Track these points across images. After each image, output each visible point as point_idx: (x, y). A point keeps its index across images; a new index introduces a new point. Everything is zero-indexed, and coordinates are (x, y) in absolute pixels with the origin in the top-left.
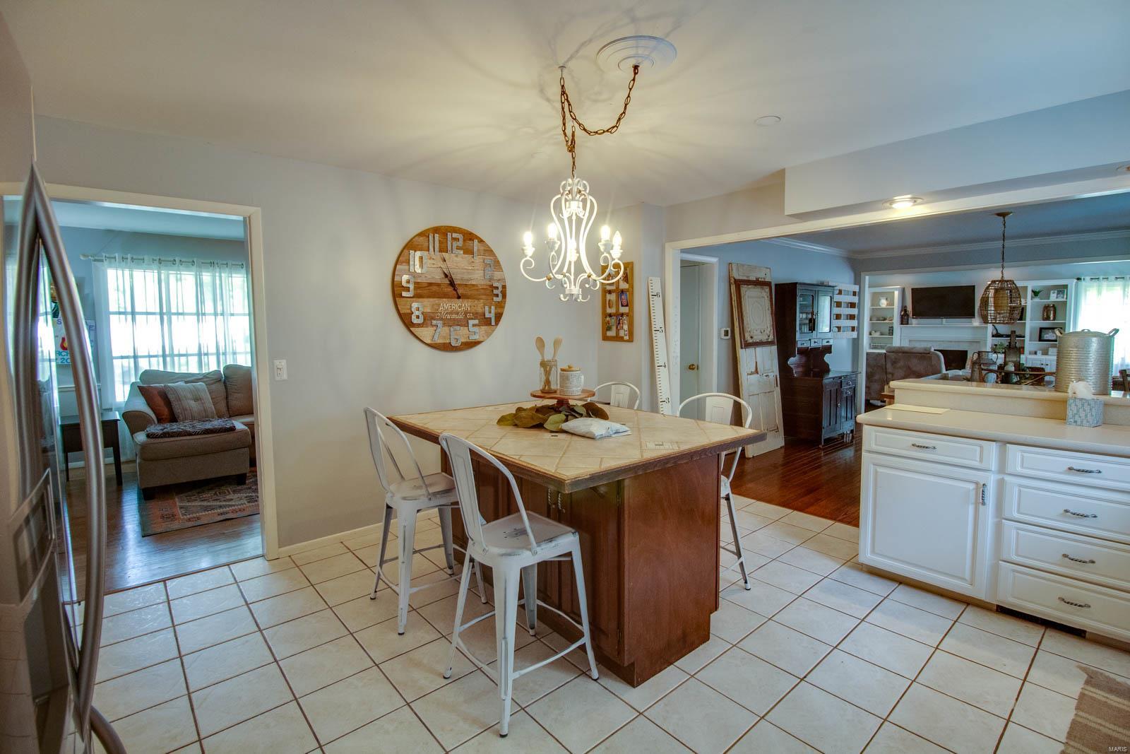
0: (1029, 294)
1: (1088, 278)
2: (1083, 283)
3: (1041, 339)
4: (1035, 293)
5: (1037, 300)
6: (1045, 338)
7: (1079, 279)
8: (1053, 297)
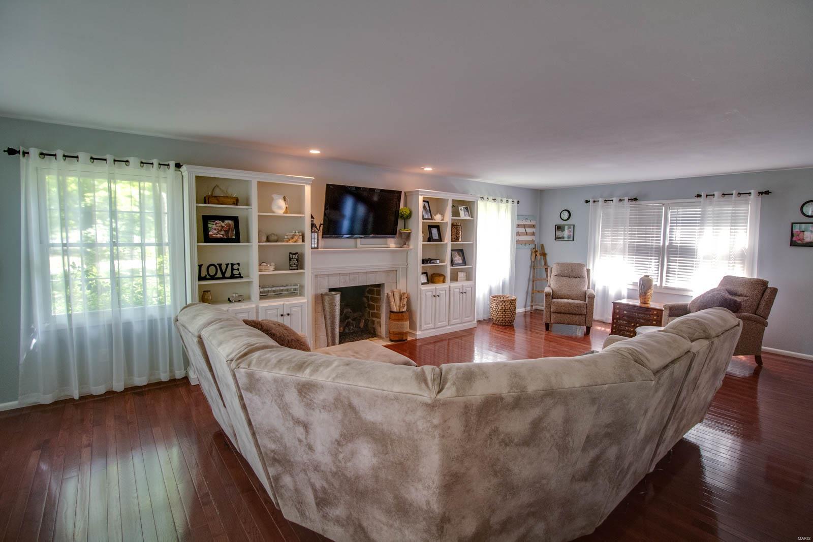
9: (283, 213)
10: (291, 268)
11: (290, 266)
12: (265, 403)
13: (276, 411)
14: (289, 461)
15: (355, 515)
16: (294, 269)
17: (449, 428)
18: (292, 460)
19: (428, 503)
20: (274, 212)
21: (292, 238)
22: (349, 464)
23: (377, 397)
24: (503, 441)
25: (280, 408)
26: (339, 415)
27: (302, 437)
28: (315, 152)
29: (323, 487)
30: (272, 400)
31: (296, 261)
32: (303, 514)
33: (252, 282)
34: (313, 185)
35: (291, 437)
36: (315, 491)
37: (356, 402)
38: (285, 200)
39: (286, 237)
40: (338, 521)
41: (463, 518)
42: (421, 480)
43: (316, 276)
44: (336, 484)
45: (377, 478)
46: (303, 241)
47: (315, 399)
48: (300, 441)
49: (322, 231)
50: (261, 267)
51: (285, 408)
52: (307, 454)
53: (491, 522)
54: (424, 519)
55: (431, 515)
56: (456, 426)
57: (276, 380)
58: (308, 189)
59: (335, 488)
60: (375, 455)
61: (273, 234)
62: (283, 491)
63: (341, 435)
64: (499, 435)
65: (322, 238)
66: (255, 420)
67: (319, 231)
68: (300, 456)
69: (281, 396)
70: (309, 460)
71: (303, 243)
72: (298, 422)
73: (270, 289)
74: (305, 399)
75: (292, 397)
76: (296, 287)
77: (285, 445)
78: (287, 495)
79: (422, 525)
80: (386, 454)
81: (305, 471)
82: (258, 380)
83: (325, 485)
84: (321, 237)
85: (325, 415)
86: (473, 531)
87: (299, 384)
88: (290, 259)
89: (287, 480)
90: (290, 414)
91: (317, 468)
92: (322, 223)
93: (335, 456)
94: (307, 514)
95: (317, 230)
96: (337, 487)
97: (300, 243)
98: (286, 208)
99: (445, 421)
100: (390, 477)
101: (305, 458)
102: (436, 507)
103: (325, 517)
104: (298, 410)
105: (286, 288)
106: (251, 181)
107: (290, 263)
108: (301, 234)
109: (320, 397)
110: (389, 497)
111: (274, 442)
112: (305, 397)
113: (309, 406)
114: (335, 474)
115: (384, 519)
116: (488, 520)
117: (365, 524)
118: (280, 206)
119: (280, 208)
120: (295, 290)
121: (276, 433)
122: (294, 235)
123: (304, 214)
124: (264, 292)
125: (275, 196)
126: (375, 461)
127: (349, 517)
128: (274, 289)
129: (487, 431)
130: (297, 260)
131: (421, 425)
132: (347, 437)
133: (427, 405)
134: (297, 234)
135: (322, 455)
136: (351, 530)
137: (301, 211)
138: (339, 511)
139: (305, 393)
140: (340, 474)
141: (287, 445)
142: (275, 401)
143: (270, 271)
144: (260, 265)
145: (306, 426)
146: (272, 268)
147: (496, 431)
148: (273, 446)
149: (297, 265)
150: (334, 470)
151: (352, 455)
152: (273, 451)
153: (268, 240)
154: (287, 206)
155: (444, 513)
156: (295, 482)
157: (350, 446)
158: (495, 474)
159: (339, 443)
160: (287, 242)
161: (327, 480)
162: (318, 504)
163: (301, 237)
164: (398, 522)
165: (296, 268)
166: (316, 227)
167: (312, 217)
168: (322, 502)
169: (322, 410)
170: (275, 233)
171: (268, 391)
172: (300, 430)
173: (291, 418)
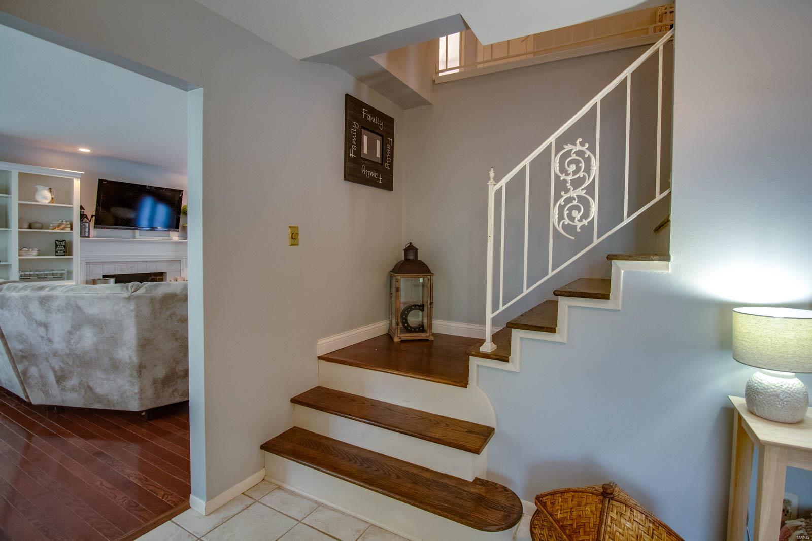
9: (49, 203)
10: (57, 254)
11: (57, 252)
12: (14, 315)
13: (23, 319)
14: (34, 355)
15: (84, 380)
16: (61, 255)
17: (141, 311)
18: (37, 354)
19: (130, 358)
20: (37, 202)
21: (59, 226)
22: (78, 346)
23: (95, 298)
24: (180, 320)
25: (25, 317)
26: (70, 314)
27: (44, 334)
28: (85, 150)
29: (61, 368)
30: (19, 312)
31: (64, 248)
32: (46, 393)
33: (10, 265)
34: (83, 179)
35: (34, 336)
36: (55, 372)
37: (81, 303)
38: (51, 191)
39: (51, 225)
40: (73, 390)
41: (155, 366)
42: (125, 345)
43: (88, 263)
44: (70, 362)
45: (97, 350)
46: (71, 229)
47: (52, 306)
48: (42, 337)
49: (94, 221)
50: (21, 252)
51: (29, 316)
52: (48, 346)
53: (176, 371)
54: (129, 368)
55: (133, 364)
56: (146, 310)
57: (22, 297)
58: (77, 183)
59: (69, 365)
60: (95, 335)
61: (37, 222)
62: (30, 380)
63: (72, 327)
64: (176, 316)
65: (95, 228)
66: (5, 330)
67: (90, 221)
68: (43, 348)
69: (26, 307)
70: (49, 350)
71: (71, 231)
72: (40, 324)
73: (32, 273)
74: (45, 307)
75: (35, 308)
76: (63, 272)
77: (31, 343)
78: (33, 382)
79: (127, 373)
80: (103, 333)
81: (47, 359)
82: (8, 299)
83: (62, 365)
84: (93, 227)
85: (59, 316)
86: (164, 374)
87: (40, 298)
88: (57, 246)
89: (33, 371)
90: (34, 319)
91: (55, 354)
92: (94, 214)
93: (68, 342)
94: (50, 392)
95: (88, 221)
96: (71, 364)
97: (68, 230)
98: (52, 198)
99: (138, 307)
100: (106, 348)
101: (46, 349)
102: (135, 359)
103: (64, 390)
104: (39, 315)
105: (51, 272)
106: (11, 171)
107: (56, 249)
108: (68, 223)
109: (55, 304)
110: (106, 361)
111: (22, 343)
112: (45, 306)
113: (48, 311)
114: (68, 355)
115: (103, 377)
116: (174, 369)
117: (91, 384)
118: (44, 197)
119: (45, 198)
120: (62, 274)
121: (23, 336)
122: (62, 224)
123: (72, 204)
124: (25, 275)
125: (38, 187)
126: (95, 339)
127: (80, 384)
128: (37, 273)
129: (168, 313)
130: (64, 246)
131: (124, 311)
132: (76, 327)
133: (126, 298)
134: (65, 222)
135: (59, 345)
136: (83, 392)
137: (70, 202)
138: (73, 382)
139: (45, 303)
140: (72, 353)
141: (32, 343)
142: (22, 312)
143: (33, 255)
144: (20, 250)
145: (46, 326)
146: (35, 253)
147: (173, 314)
148: (20, 347)
149: (64, 252)
150: (68, 352)
151: (80, 339)
152: (21, 351)
153: (30, 227)
154: (53, 197)
155: (141, 362)
156: (39, 370)
157: (78, 332)
158: (176, 340)
159: (70, 333)
160: (53, 229)
161: (63, 362)
162: (58, 382)
163: (69, 226)
164: (113, 375)
165: (63, 254)
166: (87, 218)
167: (82, 208)
168: (61, 378)
169: (57, 313)
170: (38, 221)
171: (16, 306)
172: (42, 330)
173: (34, 322)
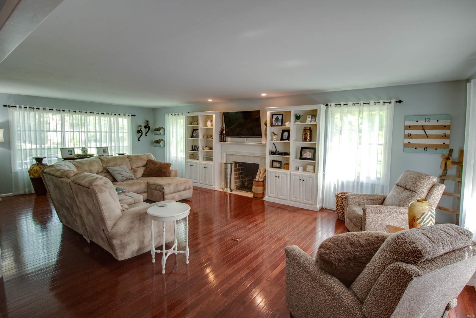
0: (293, 118)
1: (333, 104)
2: (330, 108)
3: (301, 158)
4: (297, 118)
5: (298, 123)
6: (304, 157)
7: (327, 105)
8: (309, 122)
38: (211, 121)
58: (214, 116)
98: (211, 125)
106: (198, 116)
123: (213, 127)
125: (208, 120)
